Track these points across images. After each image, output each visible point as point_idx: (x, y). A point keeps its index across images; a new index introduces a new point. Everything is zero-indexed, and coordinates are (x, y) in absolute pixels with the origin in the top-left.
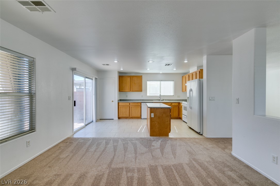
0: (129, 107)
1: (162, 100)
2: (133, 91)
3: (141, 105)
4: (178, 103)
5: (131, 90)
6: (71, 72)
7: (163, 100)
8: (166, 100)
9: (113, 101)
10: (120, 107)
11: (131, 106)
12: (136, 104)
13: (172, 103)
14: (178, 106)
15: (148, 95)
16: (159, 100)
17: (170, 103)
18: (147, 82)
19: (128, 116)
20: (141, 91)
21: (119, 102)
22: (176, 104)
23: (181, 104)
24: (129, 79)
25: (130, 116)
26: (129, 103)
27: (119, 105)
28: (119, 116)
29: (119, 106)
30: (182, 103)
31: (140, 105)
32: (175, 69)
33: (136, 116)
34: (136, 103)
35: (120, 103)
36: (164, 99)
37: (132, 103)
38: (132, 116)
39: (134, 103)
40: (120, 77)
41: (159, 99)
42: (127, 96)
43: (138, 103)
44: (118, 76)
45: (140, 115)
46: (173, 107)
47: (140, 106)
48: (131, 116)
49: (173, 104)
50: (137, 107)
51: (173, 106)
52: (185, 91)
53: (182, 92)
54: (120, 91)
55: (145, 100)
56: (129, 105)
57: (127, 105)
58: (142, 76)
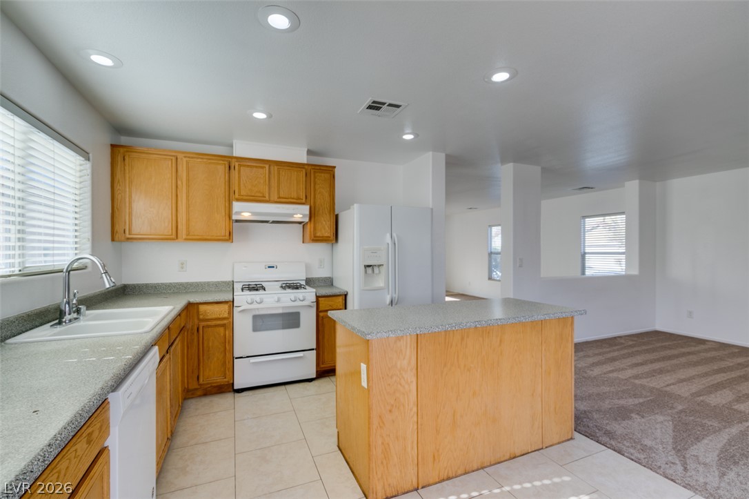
30: (230, 301)
52: (174, 236)
53: (113, 240)
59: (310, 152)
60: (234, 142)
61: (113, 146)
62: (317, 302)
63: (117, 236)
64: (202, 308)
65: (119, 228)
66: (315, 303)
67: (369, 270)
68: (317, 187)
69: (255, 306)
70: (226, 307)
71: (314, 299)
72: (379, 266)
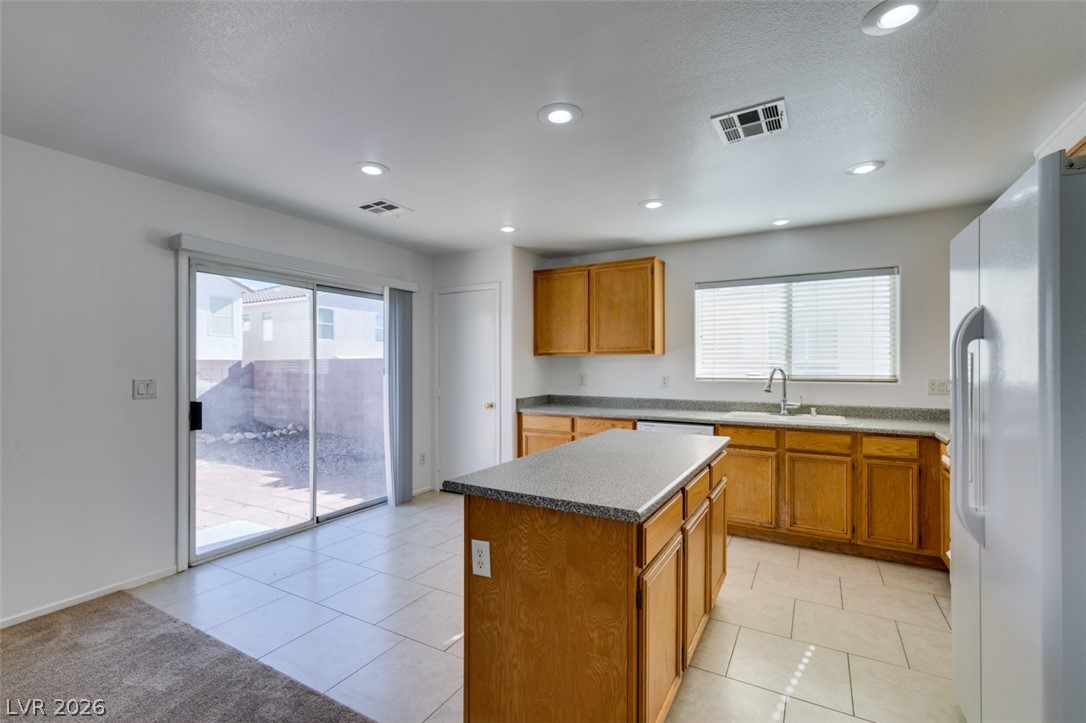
1: (791, 412)
2: (601, 352)
4: (914, 443)
5: (593, 345)
6: (166, 259)
7: (804, 409)
8: (822, 410)
9: (491, 406)
10: (527, 438)
11: (580, 433)
13: (857, 436)
14: (915, 467)
15: (701, 371)
16: (775, 409)
17: (847, 439)
20: (647, 352)
21: (522, 411)
22: (893, 448)
23: (942, 446)
24: (579, 286)
26: (569, 421)
27: (524, 426)
29: (524, 434)
30: (947, 446)
32: (871, 167)
34: (608, 424)
35: (524, 418)
36: (807, 402)
37: (584, 421)
39: (597, 422)
40: (539, 278)
41: (775, 398)
42: (582, 380)
43: (619, 425)
44: (532, 274)
46: (871, 467)
49: (870, 447)
51: (867, 457)
54: (537, 351)
55: (682, 402)
56: (573, 429)
57: (557, 429)
58: (653, 258)
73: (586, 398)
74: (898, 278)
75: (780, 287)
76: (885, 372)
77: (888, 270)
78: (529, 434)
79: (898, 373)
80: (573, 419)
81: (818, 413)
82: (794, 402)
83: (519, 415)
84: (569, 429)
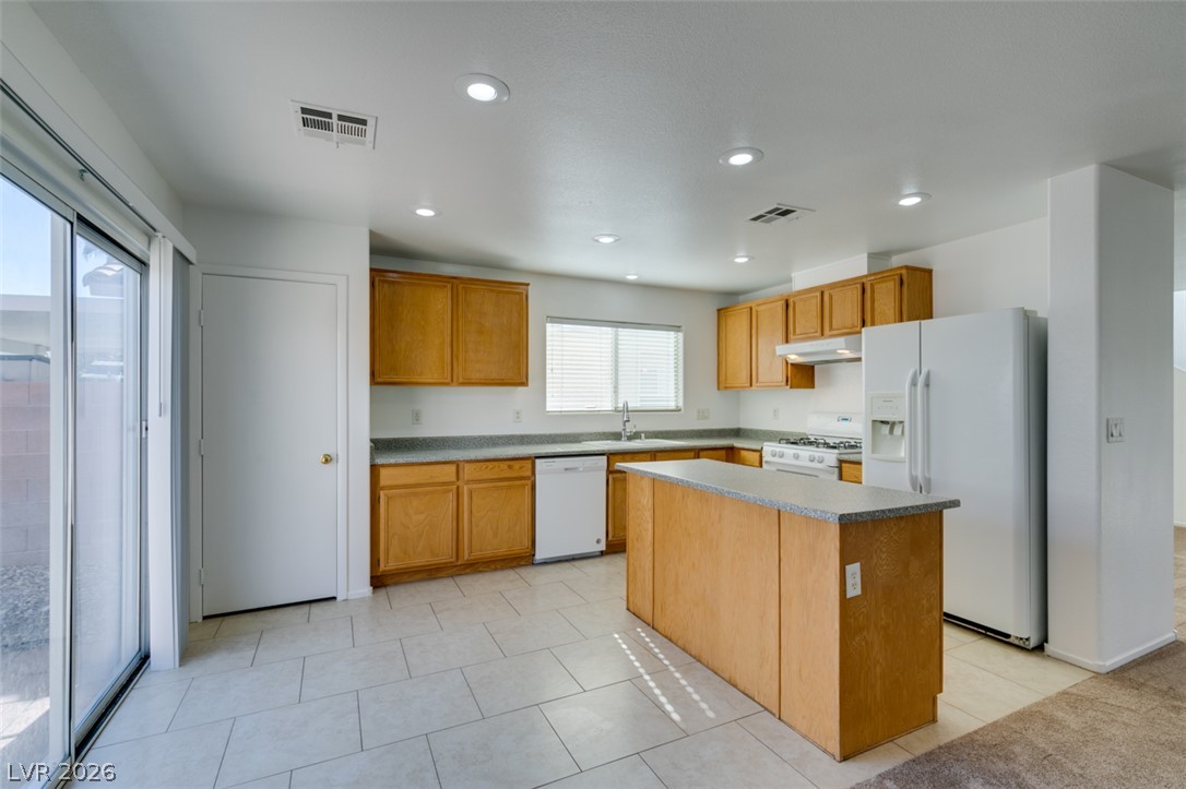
0: (451, 496)
1: (630, 438)
2: (468, 383)
3: (534, 473)
5: (457, 376)
7: (635, 436)
9: (328, 459)
10: (389, 498)
11: (468, 482)
12: (502, 470)
15: (553, 404)
16: (617, 436)
18: (548, 325)
19: (445, 555)
20: (524, 384)
21: (379, 461)
24: (440, 301)
25: (457, 559)
26: (453, 468)
27: (383, 482)
28: (382, 567)
29: (382, 493)
30: (760, 451)
31: (529, 473)
32: (745, 260)
33: (503, 550)
34: (504, 465)
35: (383, 472)
36: (638, 429)
37: (474, 466)
38: (477, 554)
39: (490, 465)
40: (377, 279)
41: (618, 428)
42: (417, 417)
43: (516, 465)
45: (527, 543)
47: (529, 482)
48: (466, 556)
50: (509, 487)
52: (748, 385)
53: (719, 389)
54: (374, 379)
55: (536, 436)
56: (458, 479)
57: (437, 480)
58: (528, 285)
59: (872, 256)
60: (793, 275)
61: (719, 310)
62: (840, 468)
63: (722, 386)
64: (743, 453)
65: (722, 378)
66: (836, 470)
67: (886, 429)
68: (877, 304)
69: (776, 459)
70: (757, 454)
71: (834, 463)
72: (901, 422)
73: (424, 439)
74: (681, 335)
75: (609, 330)
76: (672, 405)
77: (677, 328)
78: (388, 492)
79: (681, 404)
80: (458, 466)
81: (646, 438)
82: (630, 428)
83: (374, 469)
84: (454, 479)
